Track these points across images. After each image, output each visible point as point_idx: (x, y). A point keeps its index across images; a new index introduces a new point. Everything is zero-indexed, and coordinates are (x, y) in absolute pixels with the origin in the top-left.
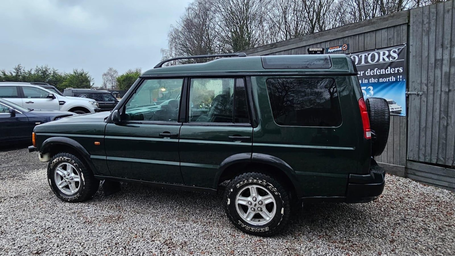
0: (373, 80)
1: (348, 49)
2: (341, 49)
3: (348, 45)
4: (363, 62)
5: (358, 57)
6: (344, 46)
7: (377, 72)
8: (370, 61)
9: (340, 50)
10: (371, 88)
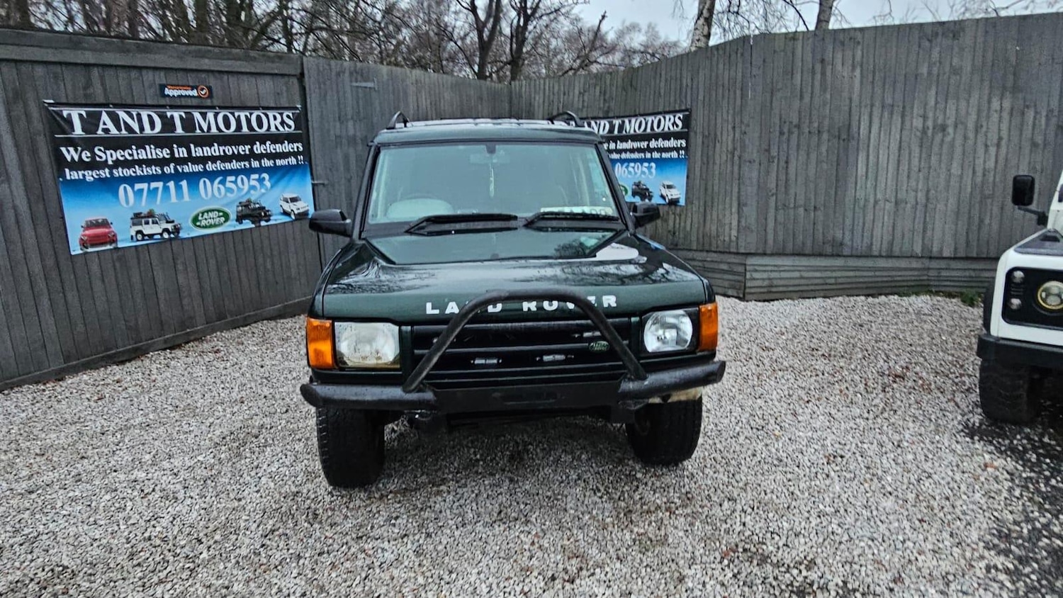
0: (267, 163)
1: (211, 96)
2: (194, 93)
3: (210, 89)
4: (245, 129)
5: (234, 116)
6: (202, 89)
7: (270, 147)
8: (256, 128)
9: (193, 97)
10: (265, 175)
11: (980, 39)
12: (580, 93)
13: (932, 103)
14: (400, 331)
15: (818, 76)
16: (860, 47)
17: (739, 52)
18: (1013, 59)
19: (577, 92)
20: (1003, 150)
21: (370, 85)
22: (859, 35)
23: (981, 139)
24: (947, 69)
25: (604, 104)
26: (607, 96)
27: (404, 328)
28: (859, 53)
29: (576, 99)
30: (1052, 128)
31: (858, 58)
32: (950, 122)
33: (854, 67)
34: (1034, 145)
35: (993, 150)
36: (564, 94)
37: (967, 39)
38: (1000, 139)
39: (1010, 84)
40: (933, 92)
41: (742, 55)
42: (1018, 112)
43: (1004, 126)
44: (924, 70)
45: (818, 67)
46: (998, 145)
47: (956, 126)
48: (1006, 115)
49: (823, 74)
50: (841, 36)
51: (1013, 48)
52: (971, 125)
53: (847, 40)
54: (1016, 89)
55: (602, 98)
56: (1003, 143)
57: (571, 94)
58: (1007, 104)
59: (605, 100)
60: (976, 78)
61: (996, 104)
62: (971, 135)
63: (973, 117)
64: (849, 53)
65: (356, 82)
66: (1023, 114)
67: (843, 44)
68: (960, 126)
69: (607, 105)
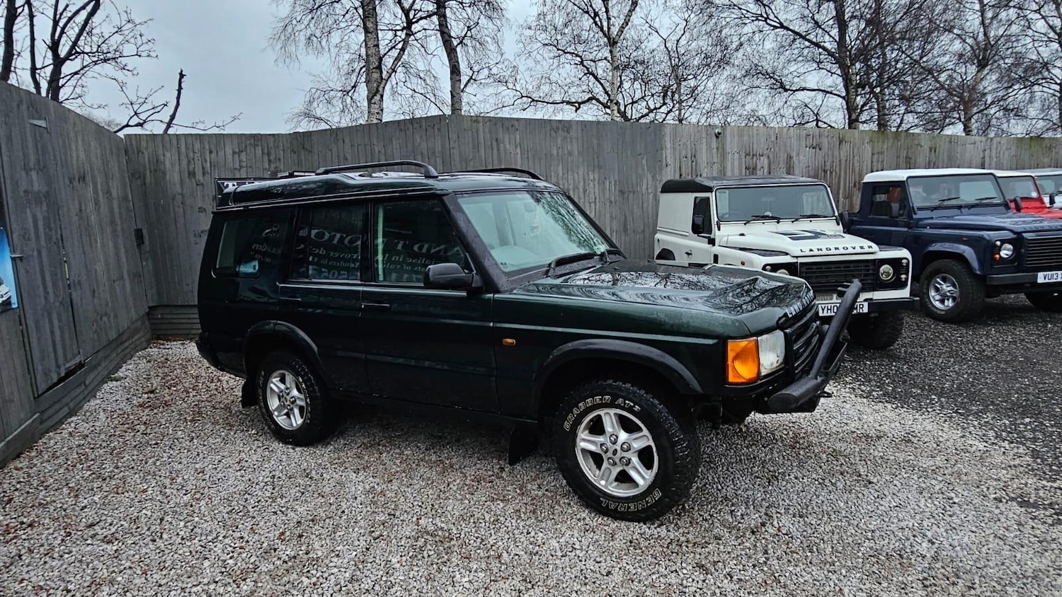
11: (580, 135)
12: (234, 153)
13: (561, 174)
14: (785, 334)
15: (495, 151)
16: (518, 132)
17: (436, 127)
18: (595, 147)
19: (229, 151)
20: (597, 206)
21: (42, 123)
22: (516, 123)
23: (587, 198)
24: (566, 151)
25: (269, 164)
26: (272, 158)
27: (787, 331)
28: (518, 136)
29: (229, 157)
30: (617, 192)
31: (518, 141)
32: (571, 187)
33: (516, 147)
34: (611, 202)
35: (593, 205)
36: (211, 152)
37: (573, 133)
38: (595, 199)
39: (596, 164)
40: (560, 167)
41: (439, 130)
42: (602, 182)
43: (597, 191)
44: (555, 152)
45: (494, 143)
46: (595, 202)
47: (574, 190)
48: (596, 183)
49: (498, 150)
50: (506, 123)
51: (595, 141)
52: (581, 190)
53: (510, 128)
54: (600, 167)
55: (266, 158)
56: (597, 201)
57: (221, 153)
58: (596, 177)
59: (270, 161)
60: (581, 160)
61: (591, 177)
62: (582, 196)
63: (582, 184)
64: (512, 136)
65: (33, 119)
66: (604, 183)
67: (508, 129)
68: (576, 190)
69: (273, 166)
